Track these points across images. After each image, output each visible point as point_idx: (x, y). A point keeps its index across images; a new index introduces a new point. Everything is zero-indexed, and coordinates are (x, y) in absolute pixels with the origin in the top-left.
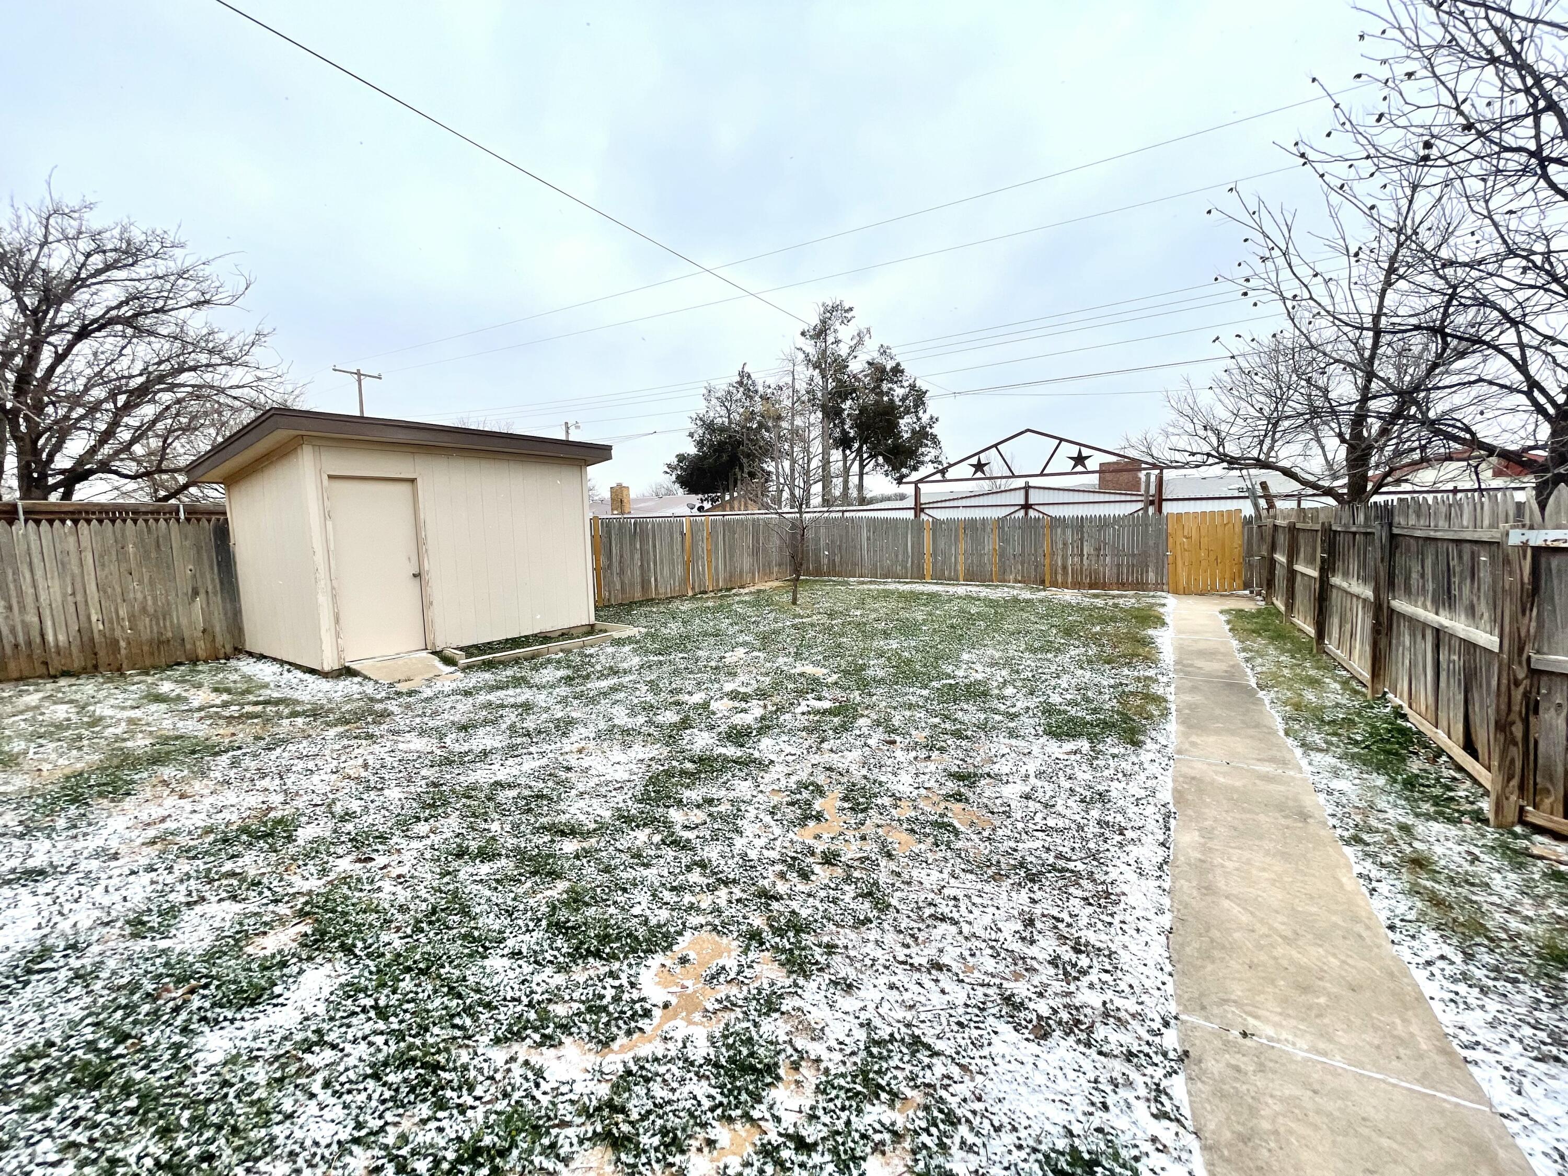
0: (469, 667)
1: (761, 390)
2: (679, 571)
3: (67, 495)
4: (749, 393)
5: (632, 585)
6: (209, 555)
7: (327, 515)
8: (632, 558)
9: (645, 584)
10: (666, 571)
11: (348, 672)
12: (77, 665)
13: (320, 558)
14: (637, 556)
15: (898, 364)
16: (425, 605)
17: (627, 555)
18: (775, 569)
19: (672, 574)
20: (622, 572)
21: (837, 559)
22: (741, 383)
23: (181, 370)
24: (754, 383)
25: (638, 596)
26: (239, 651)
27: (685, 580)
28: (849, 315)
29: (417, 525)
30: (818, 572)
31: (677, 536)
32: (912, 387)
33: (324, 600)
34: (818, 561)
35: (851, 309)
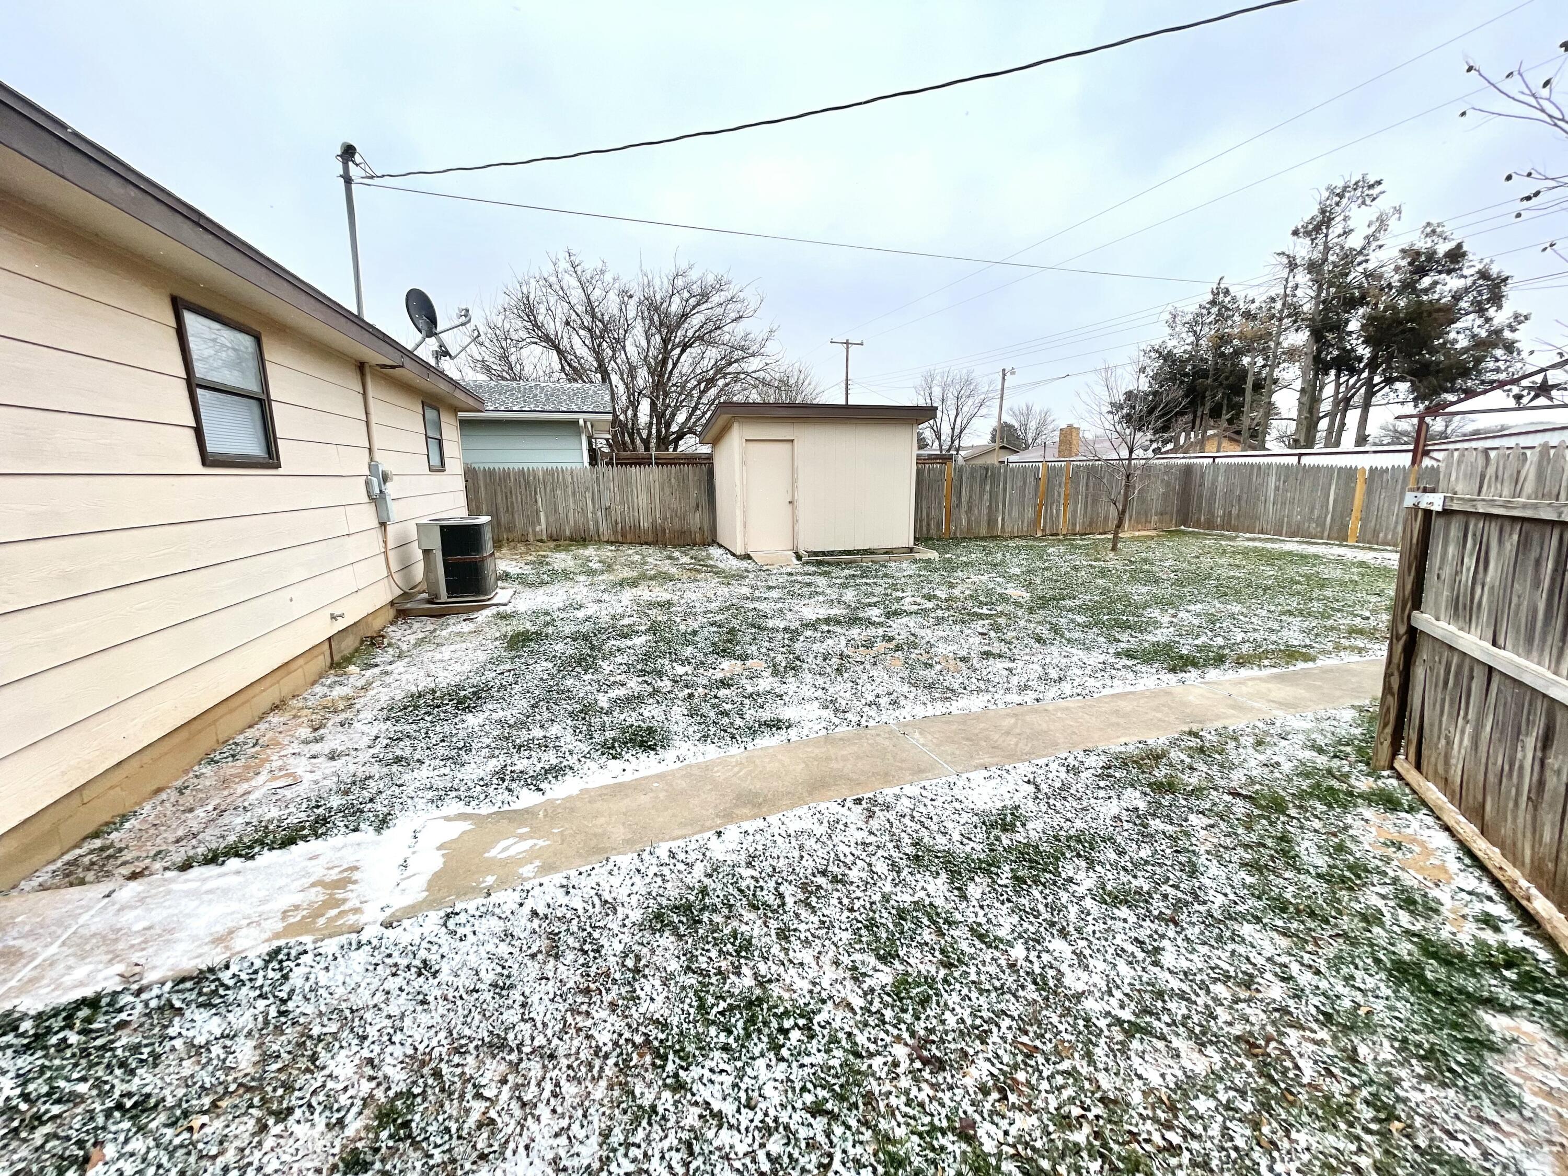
0: (807, 563)
1: (1243, 307)
2: (1029, 513)
3: (675, 449)
4: (1224, 313)
5: (978, 523)
6: (704, 485)
7: (744, 463)
8: (981, 498)
9: (991, 522)
10: (1015, 513)
11: (748, 557)
12: (650, 539)
13: (738, 489)
14: (986, 497)
15: (1459, 246)
16: (795, 521)
17: (976, 497)
18: (1155, 518)
19: (1021, 515)
20: (970, 510)
21: (1235, 511)
22: (1213, 303)
23: (730, 364)
24: (1234, 300)
25: (983, 532)
26: (714, 542)
27: (1036, 522)
28: (1374, 192)
29: (793, 470)
30: (1210, 525)
31: (1031, 480)
32: (1484, 275)
33: (738, 513)
34: (1211, 512)
35: (1379, 183)
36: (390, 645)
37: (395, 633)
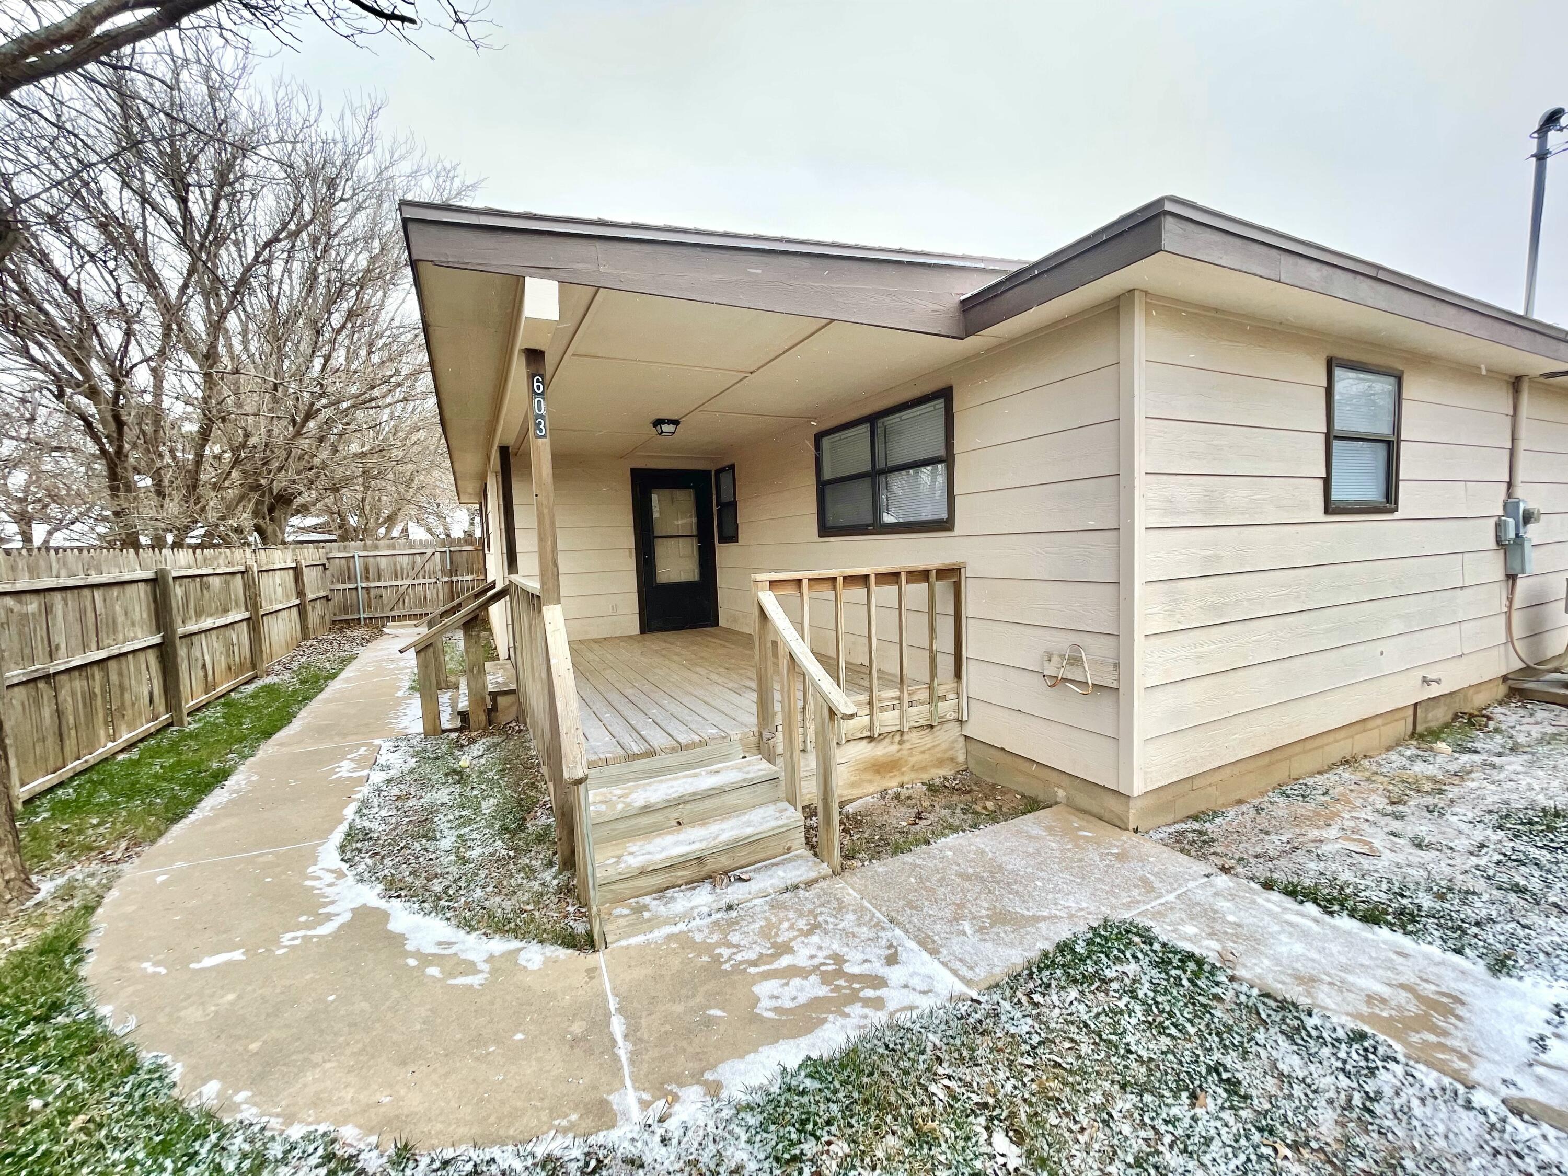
36: (1497, 730)
37: (1507, 716)
